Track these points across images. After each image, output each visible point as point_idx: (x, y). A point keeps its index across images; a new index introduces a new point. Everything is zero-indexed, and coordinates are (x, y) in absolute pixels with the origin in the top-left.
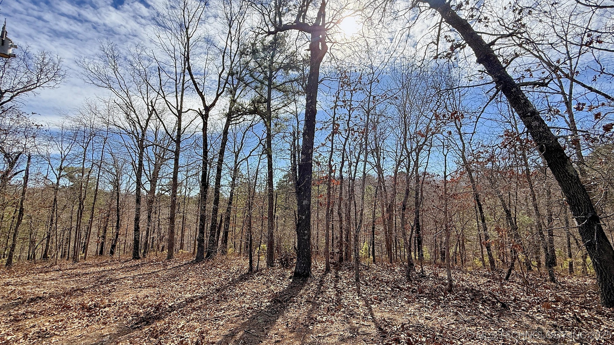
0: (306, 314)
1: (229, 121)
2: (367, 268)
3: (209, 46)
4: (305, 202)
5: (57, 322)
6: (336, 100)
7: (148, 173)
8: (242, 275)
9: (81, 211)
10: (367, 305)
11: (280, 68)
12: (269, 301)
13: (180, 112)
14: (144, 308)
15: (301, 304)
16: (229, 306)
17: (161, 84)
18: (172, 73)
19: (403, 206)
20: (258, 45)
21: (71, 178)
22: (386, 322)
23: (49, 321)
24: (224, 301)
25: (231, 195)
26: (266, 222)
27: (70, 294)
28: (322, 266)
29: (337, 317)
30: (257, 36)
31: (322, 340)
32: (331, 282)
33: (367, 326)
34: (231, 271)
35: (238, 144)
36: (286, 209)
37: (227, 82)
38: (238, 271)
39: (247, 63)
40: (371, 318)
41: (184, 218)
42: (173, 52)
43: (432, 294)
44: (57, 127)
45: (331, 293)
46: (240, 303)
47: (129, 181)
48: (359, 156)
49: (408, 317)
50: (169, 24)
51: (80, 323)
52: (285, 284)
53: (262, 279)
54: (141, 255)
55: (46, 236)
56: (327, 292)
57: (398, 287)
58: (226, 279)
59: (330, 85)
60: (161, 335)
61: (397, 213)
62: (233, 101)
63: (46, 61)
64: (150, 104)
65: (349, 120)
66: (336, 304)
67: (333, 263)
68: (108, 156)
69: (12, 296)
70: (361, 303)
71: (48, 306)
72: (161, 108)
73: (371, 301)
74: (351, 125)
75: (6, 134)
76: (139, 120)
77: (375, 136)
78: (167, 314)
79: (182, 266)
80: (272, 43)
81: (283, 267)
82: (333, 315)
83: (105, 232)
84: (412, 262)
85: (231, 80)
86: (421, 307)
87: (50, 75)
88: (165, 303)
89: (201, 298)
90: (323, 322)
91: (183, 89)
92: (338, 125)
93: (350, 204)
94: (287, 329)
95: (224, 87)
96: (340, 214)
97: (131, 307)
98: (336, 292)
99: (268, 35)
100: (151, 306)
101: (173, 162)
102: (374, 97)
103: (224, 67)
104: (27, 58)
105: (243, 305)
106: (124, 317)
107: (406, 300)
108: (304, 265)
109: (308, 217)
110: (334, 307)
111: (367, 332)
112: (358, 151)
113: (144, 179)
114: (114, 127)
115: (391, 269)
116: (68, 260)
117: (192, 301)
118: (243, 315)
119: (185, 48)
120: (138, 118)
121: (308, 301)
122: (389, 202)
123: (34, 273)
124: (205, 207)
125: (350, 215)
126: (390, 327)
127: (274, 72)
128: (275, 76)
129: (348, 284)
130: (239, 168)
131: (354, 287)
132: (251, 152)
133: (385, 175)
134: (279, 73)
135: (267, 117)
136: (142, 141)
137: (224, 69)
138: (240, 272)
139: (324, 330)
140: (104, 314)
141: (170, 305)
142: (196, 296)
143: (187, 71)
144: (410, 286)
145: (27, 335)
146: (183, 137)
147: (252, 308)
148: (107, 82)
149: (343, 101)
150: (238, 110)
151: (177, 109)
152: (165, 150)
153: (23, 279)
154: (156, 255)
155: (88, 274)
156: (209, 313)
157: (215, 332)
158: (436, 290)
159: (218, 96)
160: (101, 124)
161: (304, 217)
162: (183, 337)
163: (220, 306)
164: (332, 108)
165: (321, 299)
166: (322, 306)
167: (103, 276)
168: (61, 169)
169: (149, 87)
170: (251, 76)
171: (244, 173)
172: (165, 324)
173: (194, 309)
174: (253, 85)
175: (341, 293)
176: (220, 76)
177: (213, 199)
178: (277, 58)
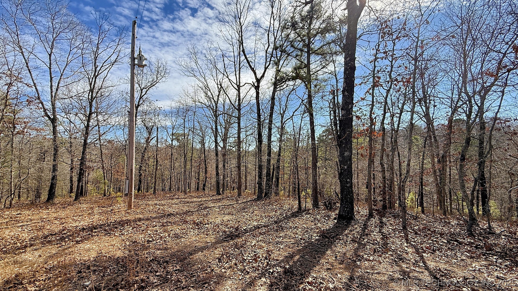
0: (353, 251)
1: (275, 88)
2: (416, 218)
3: (257, 28)
4: (346, 154)
5: (182, 229)
6: (376, 52)
7: (221, 134)
8: (293, 213)
9: (185, 162)
10: (417, 252)
11: (318, 33)
12: (317, 236)
13: (239, 87)
14: (228, 228)
15: (347, 242)
16: (286, 235)
17: (225, 67)
18: (231, 57)
19: (462, 156)
20: (296, 17)
21: (178, 140)
22: (443, 272)
23: (179, 229)
24: (281, 231)
25: (280, 149)
26: (310, 171)
27: (186, 213)
28: (364, 211)
29: (385, 259)
30: (295, 9)
31: (370, 276)
32: (376, 227)
33: (419, 272)
34: (284, 208)
35: (283, 106)
36: (326, 159)
37: (272, 56)
38: (289, 209)
39: (288, 35)
40: (424, 265)
41: (246, 166)
42: (231, 40)
43: (506, 253)
44: (169, 108)
45: (376, 236)
46: (294, 234)
47: (210, 141)
48: (403, 106)
49: (471, 272)
50: (227, 18)
51: (194, 232)
52: (331, 224)
53: (310, 217)
54: (221, 193)
55: (169, 177)
56: (372, 235)
57: (457, 241)
58: (281, 214)
59: (369, 39)
60: (241, 248)
61: (452, 164)
62: (278, 71)
63: (160, 65)
64: (219, 84)
65: (391, 71)
66: (382, 247)
67: (376, 210)
68: (197, 124)
69: (159, 211)
70: (410, 250)
71: (177, 220)
72: (226, 86)
73: (423, 250)
74: (393, 76)
75: (146, 115)
76: (213, 97)
77: (423, 84)
78: (243, 234)
79: (248, 202)
80: (309, 12)
81: (327, 209)
82: (381, 256)
83: (199, 176)
84: (474, 217)
85: (275, 53)
86: (490, 265)
87: (162, 74)
88: (241, 227)
89: (265, 226)
90: (370, 261)
91: (240, 69)
92: (379, 78)
93: (393, 155)
94: (335, 260)
95: (270, 60)
96: (382, 165)
97: (221, 227)
98: (381, 236)
99: (306, 5)
100: (232, 227)
101: (236, 125)
102: (422, 42)
103: (269, 43)
104: (151, 65)
105: (297, 236)
106: (218, 232)
107: (468, 254)
108: (347, 209)
109: (350, 167)
110: (380, 250)
111: (420, 278)
112: (402, 102)
113: (219, 139)
114: (199, 103)
115: (445, 222)
116: (181, 192)
117: (259, 228)
118: (297, 243)
119: (239, 35)
120: (212, 95)
121: (353, 241)
122: (442, 152)
123: (166, 199)
124: (261, 158)
125: (393, 166)
126: (448, 278)
127: (312, 39)
128: (313, 42)
129: (394, 230)
130: (285, 127)
131: (401, 234)
132: (294, 113)
133: (435, 124)
134: (317, 38)
135: (307, 80)
136: (216, 111)
137: (269, 45)
138: (291, 210)
139: (372, 268)
140: (206, 229)
141: (244, 228)
142: (261, 224)
143: (242, 53)
144: (472, 241)
145: (170, 235)
146: (242, 105)
147: (305, 239)
148: (193, 72)
149: (384, 53)
150: (282, 78)
151: (237, 84)
152: (231, 116)
153: (162, 202)
154: (230, 193)
155: (193, 202)
156: (271, 237)
157: (278, 252)
158: (511, 250)
159: (266, 68)
160: (191, 102)
161: (346, 167)
162: (256, 252)
163: (279, 234)
164: (372, 61)
165: (366, 240)
166: (368, 247)
167: (202, 204)
168: (173, 134)
169: (218, 71)
170: (292, 46)
171: (289, 130)
172: (243, 241)
173: (261, 234)
174: (294, 54)
175: (387, 237)
176: (266, 51)
177: (267, 152)
178: (314, 25)
